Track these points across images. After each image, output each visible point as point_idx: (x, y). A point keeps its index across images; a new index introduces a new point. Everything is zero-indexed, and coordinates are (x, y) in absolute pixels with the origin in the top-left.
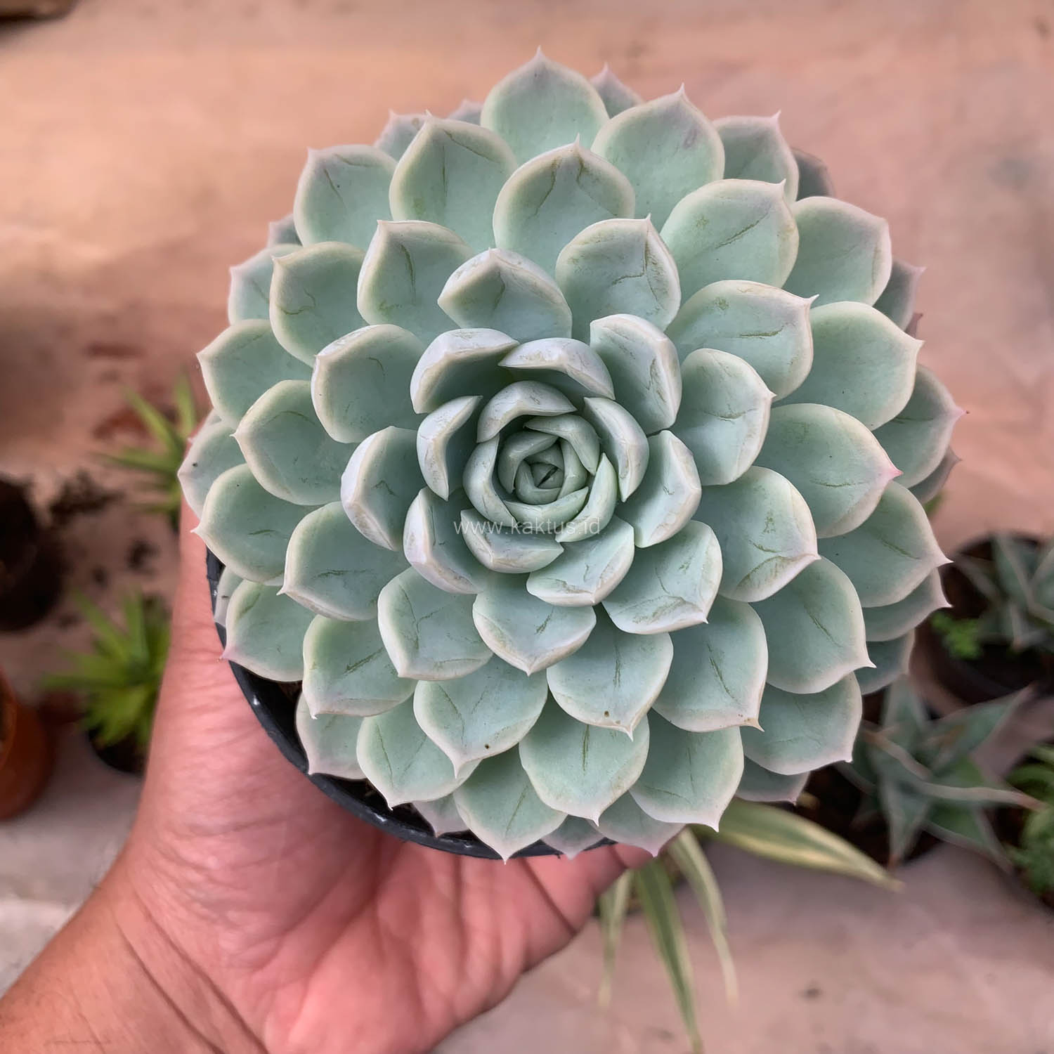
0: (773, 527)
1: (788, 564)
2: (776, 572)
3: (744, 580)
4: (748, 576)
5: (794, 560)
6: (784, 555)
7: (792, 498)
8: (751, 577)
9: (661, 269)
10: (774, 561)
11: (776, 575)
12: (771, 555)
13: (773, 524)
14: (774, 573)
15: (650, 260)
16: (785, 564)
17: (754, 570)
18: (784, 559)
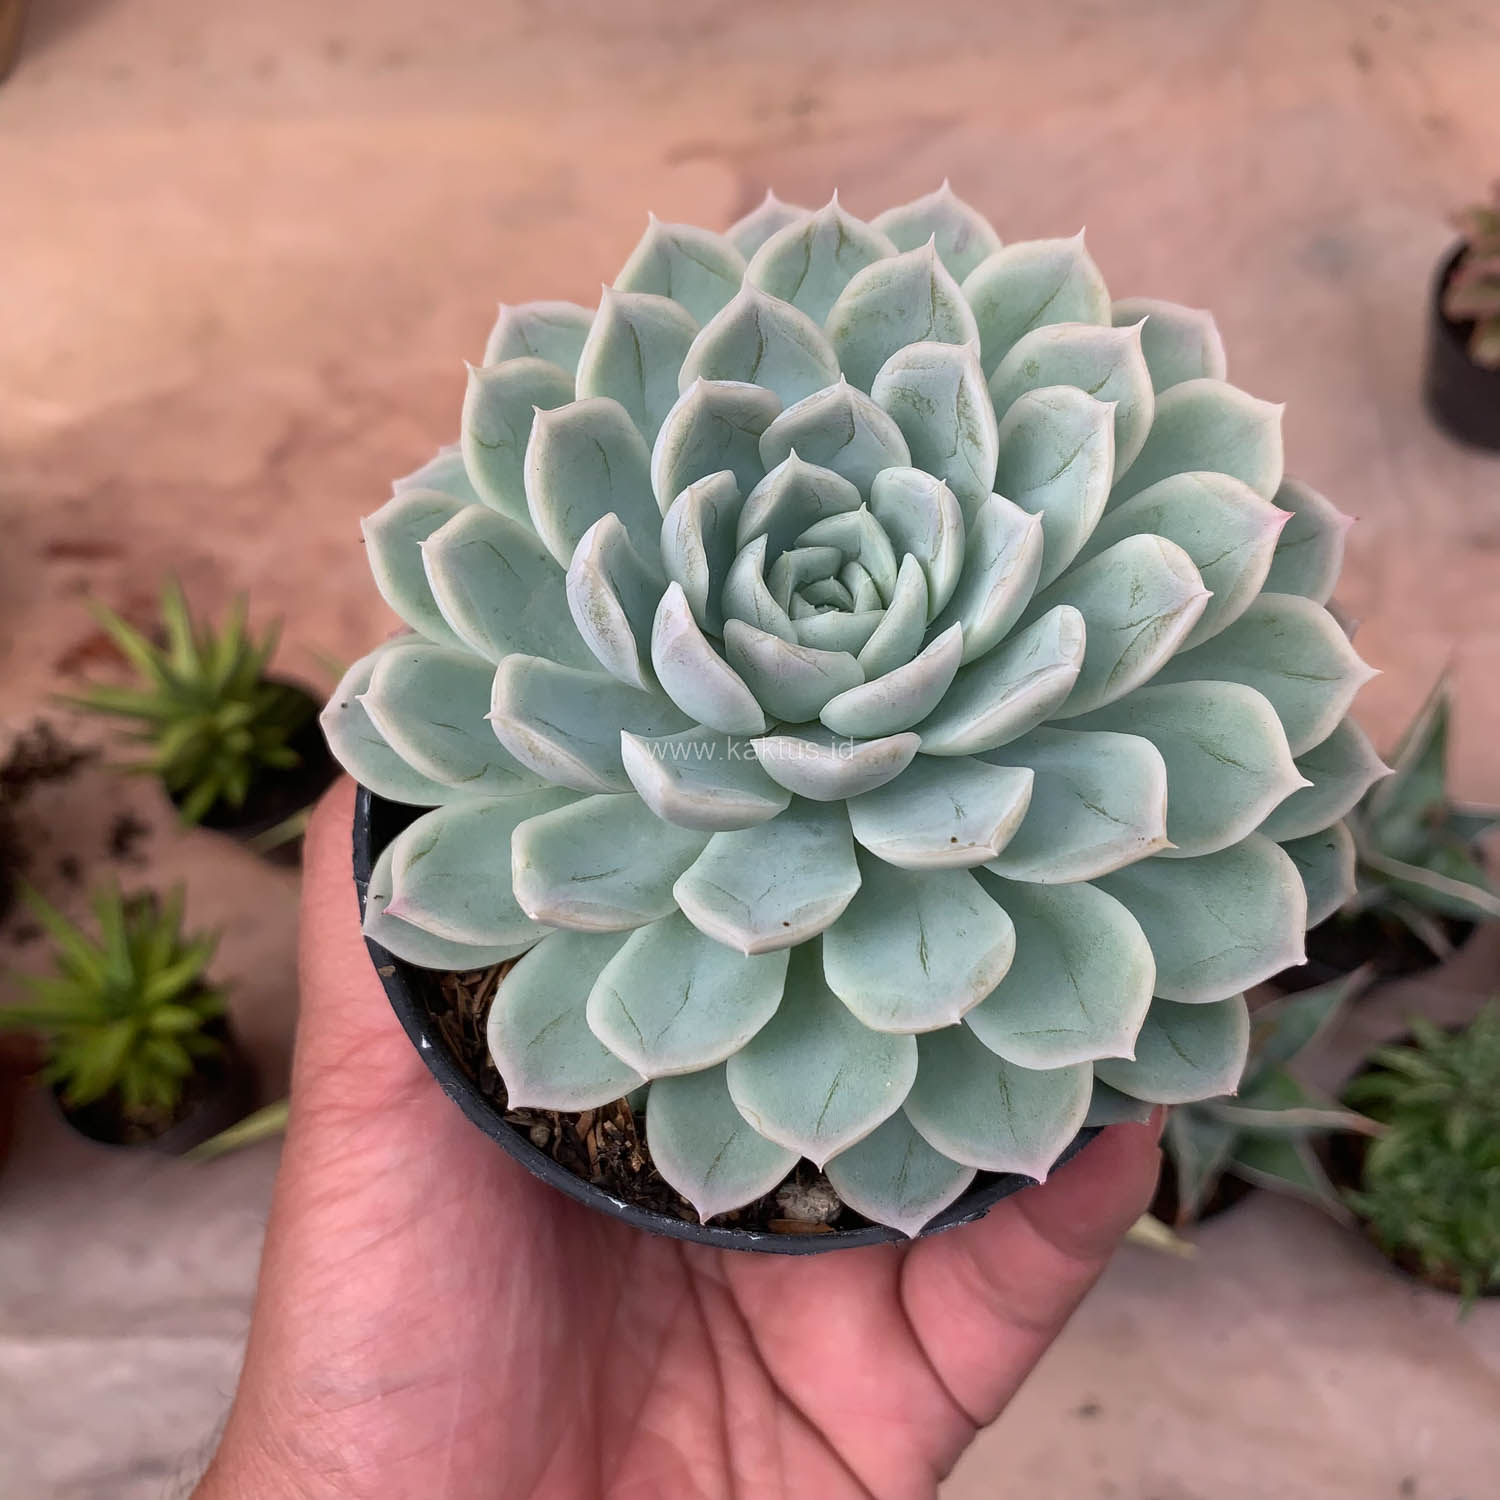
0: (1141, 594)
1: (1171, 619)
2: (1157, 635)
3: (1115, 668)
4: (1120, 661)
5: (1177, 612)
6: (1164, 612)
7: (1161, 549)
8: (1123, 660)
9: (953, 308)
10: (1153, 626)
11: (1157, 639)
12: (1144, 625)
13: (1142, 591)
14: (1154, 639)
15: (939, 301)
16: (1166, 622)
17: (1127, 651)
18: (1165, 617)
